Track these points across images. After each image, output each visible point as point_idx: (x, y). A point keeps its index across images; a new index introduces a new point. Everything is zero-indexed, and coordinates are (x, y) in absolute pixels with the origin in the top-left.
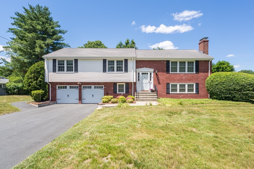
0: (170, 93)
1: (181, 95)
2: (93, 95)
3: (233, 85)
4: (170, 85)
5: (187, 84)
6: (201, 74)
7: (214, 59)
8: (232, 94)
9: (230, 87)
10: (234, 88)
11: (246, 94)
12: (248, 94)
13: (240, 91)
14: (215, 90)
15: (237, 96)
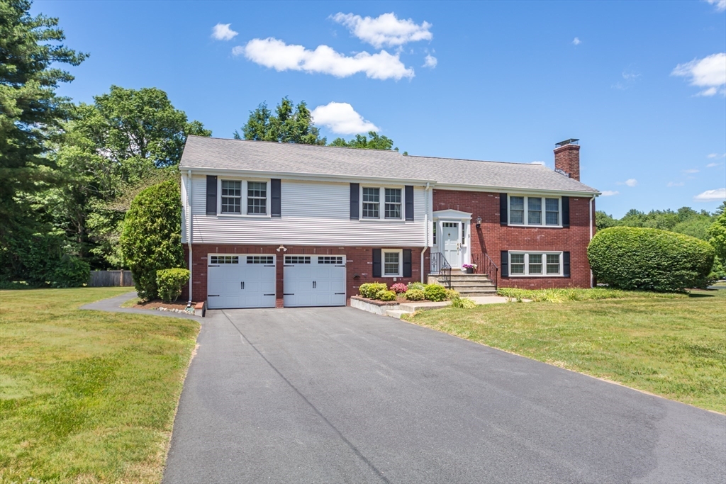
0: (510, 275)
1: (532, 280)
2: (314, 283)
3: (655, 256)
4: (509, 255)
5: (544, 253)
6: (574, 229)
7: (601, 194)
8: (654, 276)
9: (649, 261)
10: (658, 264)
11: (680, 275)
12: (684, 276)
13: (669, 271)
14: (615, 269)
15: (663, 281)
